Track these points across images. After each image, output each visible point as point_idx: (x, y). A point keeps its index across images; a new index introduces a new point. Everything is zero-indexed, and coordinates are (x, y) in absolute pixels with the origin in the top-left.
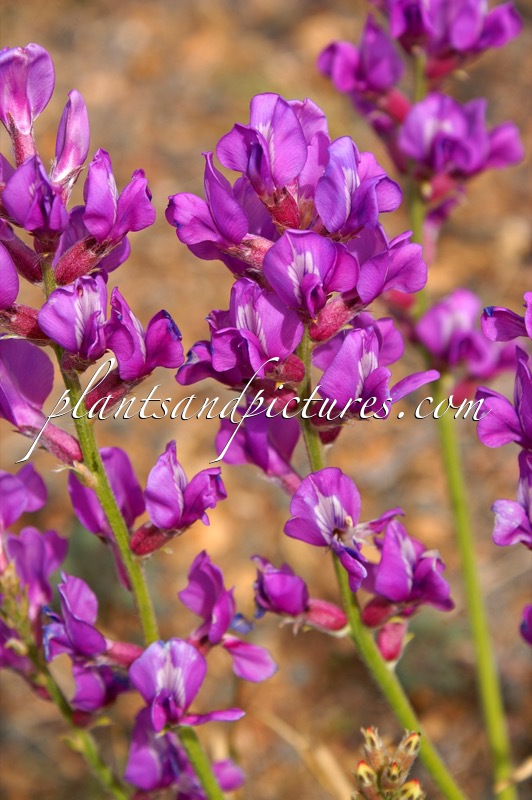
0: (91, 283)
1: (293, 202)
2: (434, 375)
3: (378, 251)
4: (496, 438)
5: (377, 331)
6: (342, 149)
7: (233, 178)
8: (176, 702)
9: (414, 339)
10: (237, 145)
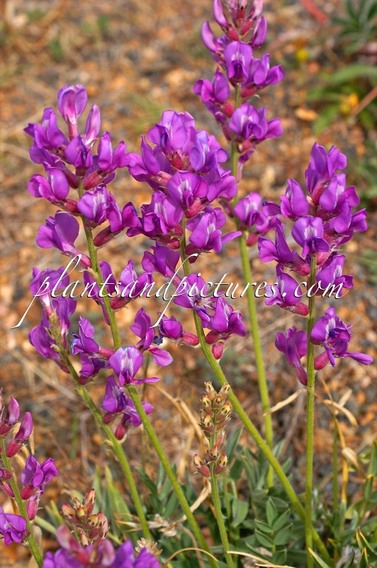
0: (101, 190)
1: (180, 158)
2: (240, 233)
3: (216, 179)
4: (267, 258)
5: (215, 214)
6: (202, 135)
7: (153, 146)
8: (130, 375)
9: (231, 215)
10: (156, 133)
